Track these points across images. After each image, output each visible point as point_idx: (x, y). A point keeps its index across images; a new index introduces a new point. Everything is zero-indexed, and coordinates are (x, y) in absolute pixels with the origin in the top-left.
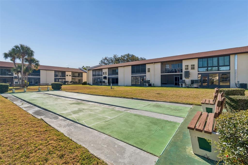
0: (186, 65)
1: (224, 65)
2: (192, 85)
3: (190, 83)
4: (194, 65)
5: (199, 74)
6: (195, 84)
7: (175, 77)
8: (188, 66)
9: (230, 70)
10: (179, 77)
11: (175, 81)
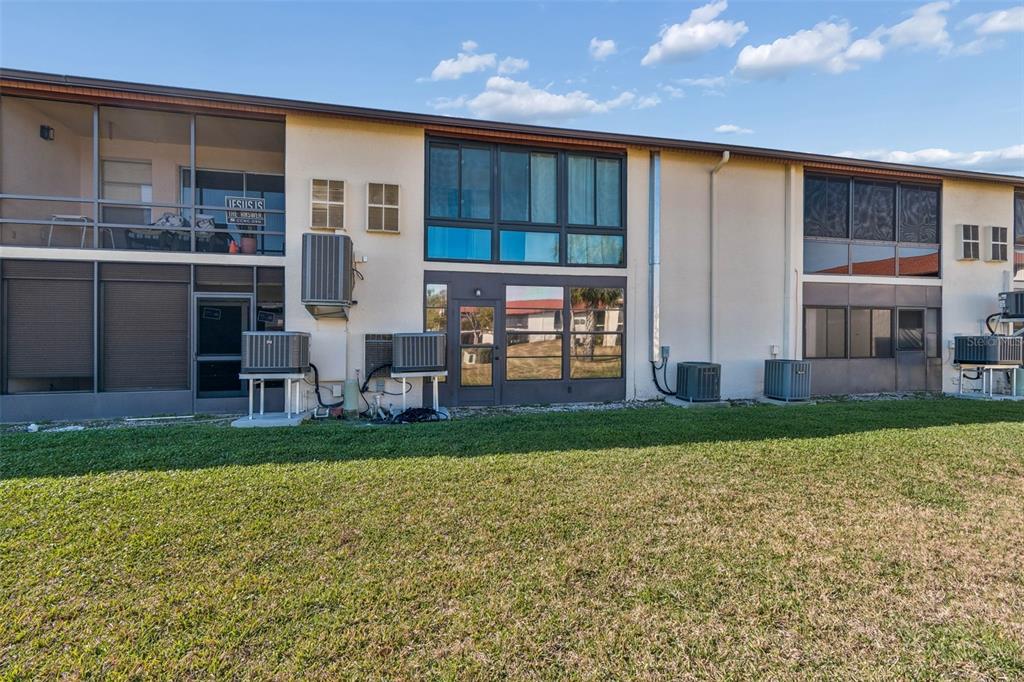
0: (317, 182)
1: (590, 221)
2: (372, 386)
3: (359, 362)
4: (392, 191)
5: (430, 277)
6: (404, 376)
7: (195, 296)
8: (337, 189)
9: (623, 264)
10: (252, 297)
11: (202, 351)
